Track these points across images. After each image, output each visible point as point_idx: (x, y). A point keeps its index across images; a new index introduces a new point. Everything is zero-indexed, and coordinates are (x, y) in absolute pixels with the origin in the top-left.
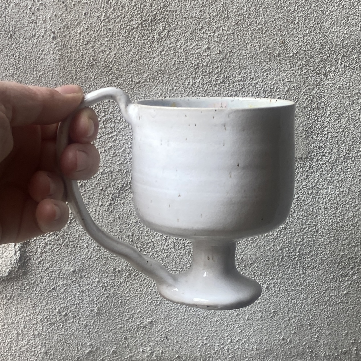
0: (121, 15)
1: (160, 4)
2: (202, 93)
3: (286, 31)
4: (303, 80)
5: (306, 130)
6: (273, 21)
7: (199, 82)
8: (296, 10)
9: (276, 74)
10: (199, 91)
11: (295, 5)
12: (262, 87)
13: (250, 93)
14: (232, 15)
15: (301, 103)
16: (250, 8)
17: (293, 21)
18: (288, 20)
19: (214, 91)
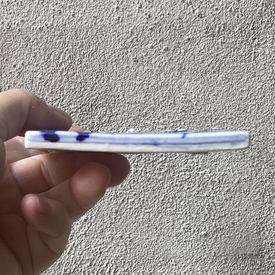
0: (59, 98)
1: (102, 88)
2: (144, 182)
3: (237, 120)
4: (255, 171)
5: (257, 225)
6: (223, 110)
7: (142, 171)
8: (249, 99)
9: (225, 165)
10: (141, 180)
11: (247, 93)
12: (210, 178)
13: (196, 184)
14: (179, 101)
15: (252, 197)
16: (199, 95)
17: (245, 110)
18: (239, 108)
19: (158, 181)
